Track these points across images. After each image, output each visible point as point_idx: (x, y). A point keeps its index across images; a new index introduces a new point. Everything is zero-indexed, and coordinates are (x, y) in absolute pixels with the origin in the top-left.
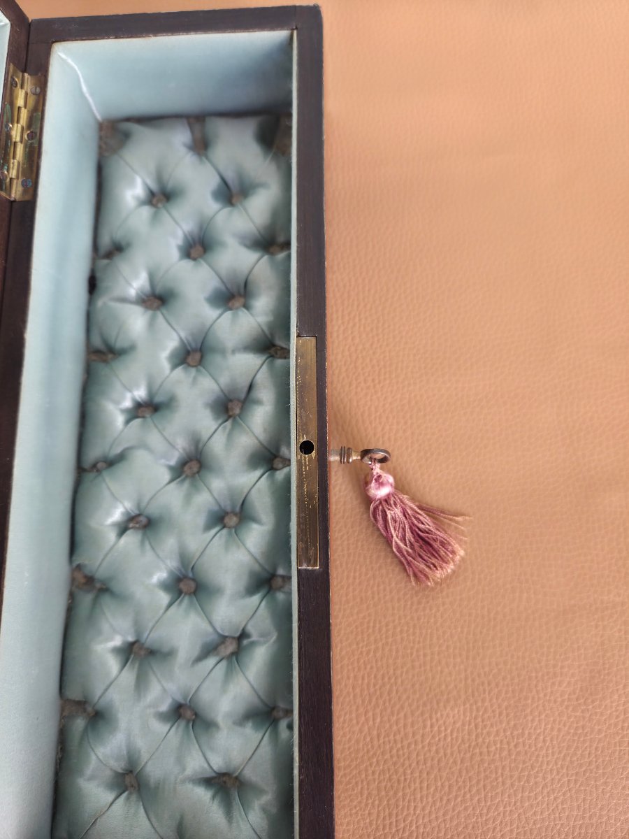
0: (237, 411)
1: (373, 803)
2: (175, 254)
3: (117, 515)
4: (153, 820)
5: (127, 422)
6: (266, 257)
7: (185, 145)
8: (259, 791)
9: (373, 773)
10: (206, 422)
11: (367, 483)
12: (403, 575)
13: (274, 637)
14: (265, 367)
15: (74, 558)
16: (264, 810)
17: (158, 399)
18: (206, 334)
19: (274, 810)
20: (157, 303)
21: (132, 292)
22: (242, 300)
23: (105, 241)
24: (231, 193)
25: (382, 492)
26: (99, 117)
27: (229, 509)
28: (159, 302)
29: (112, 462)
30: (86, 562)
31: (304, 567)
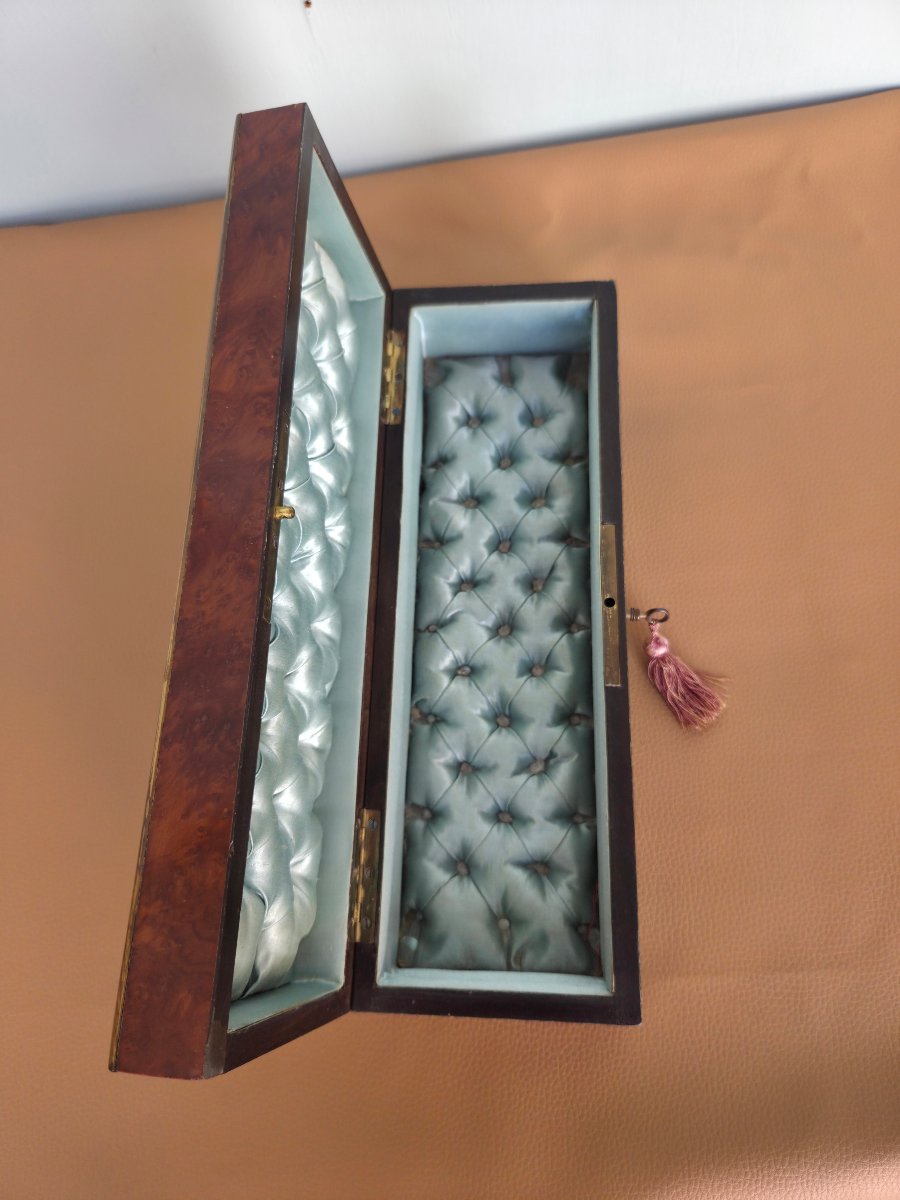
0: (540, 588)
1: (653, 900)
2: (489, 464)
3: (447, 661)
4: (483, 891)
5: (455, 594)
6: (563, 468)
7: (495, 378)
8: (566, 872)
9: (653, 877)
10: (517, 595)
11: (646, 644)
12: (676, 723)
13: (576, 756)
14: (563, 555)
15: (416, 695)
16: (570, 886)
17: (479, 577)
18: (517, 526)
19: (576, 887)
20: (473, 503)
21: (454, 494)
22: (543, 501)
23: (433, 454)
24: (533, 418)
25: (661, 651)
26: (425, 355)
27: (536, 661)
28: (476, 502)
29: (442, 624)
30: (428, 697)
31: (610, 685)
